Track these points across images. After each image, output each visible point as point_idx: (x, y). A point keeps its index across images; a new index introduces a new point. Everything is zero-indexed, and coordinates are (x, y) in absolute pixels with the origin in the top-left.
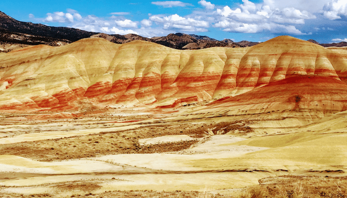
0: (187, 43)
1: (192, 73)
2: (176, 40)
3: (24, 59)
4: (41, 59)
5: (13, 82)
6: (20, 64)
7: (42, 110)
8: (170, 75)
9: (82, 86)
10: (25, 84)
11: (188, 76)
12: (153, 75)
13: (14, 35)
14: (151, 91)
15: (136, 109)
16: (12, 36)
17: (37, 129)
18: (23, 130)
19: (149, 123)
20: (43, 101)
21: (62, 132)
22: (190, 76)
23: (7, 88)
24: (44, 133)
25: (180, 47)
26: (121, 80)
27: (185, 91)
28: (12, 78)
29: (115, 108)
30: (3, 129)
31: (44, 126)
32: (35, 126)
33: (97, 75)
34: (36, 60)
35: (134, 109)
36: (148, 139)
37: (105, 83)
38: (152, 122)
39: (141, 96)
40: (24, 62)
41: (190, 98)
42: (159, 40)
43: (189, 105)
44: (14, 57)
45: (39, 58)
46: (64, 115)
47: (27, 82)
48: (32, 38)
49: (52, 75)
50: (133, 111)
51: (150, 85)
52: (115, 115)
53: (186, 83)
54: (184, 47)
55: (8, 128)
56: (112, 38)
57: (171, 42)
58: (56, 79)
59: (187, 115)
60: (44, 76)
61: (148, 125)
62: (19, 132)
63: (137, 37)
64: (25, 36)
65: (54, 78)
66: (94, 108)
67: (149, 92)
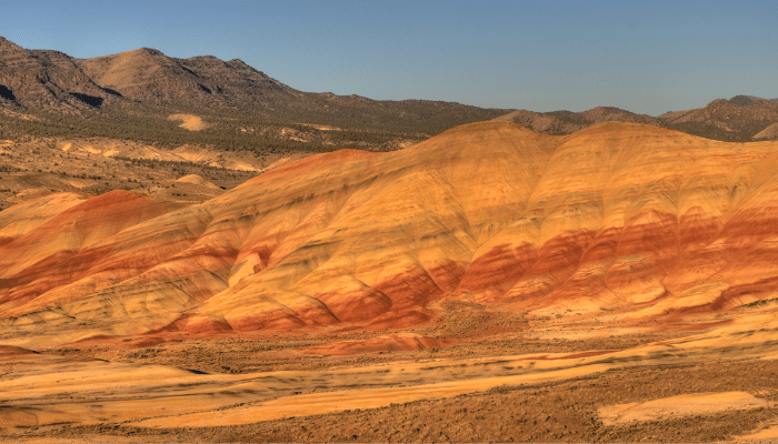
0: (766, 123)
1: (770, 208)
2: (732, 117)
3: (300, 191)
4: (346, 188)
5: (274, 255)
6: (290, 205)
7: (345, 330)
8: (704, 217)
9: (454, 259)
10: (302, 258)
11: (759, 219)
12: (657, 220)
13: (290, 130)
14: (651, 266)
15: (606, 318)
16: (283, 132)
17: (320, 383)
18: (282, 386)
19: (636, 358)
20: (349, 304)
21: (388, 388)
22: (767, 217)
23: (257, 270)
24: (340, 392)
25: (744, 135)
26: (564, 236)
27: (750, 262)
28: (269, 244)
29: (548, 318)
30: (230, 383)
31: (340, 371)
32: (315, 374)
33: (496, 226)
34: (331, 192)
35: (600, 319)
36: (627, 406)
37: (519, 248)
38: (643, 354)
39: (622, 282)
40: (299, 200)
41: (766, 281)
42: (684, 120)
43: (764, 302)
44: (274, 187)
45: (340, 186)
46: (403, 342)
47: (308, 254)
48: (333, 135)
49: (374, 232)
50: (598, 323)
51: (648, 249)
52: (546, 337)
53: (755, 238)
54: (756, 136)
55: (244, 381)
56: (548, 121)
57: (719, 124)
58: (384, 242)
59: (751, 333)
60: (353, 235)
61: (634, 364)
62: (271, 392)
63: (621, 115)
64: (317, 132)
65: (378, 240)
66: (486, 318)
67: (645, 268)
